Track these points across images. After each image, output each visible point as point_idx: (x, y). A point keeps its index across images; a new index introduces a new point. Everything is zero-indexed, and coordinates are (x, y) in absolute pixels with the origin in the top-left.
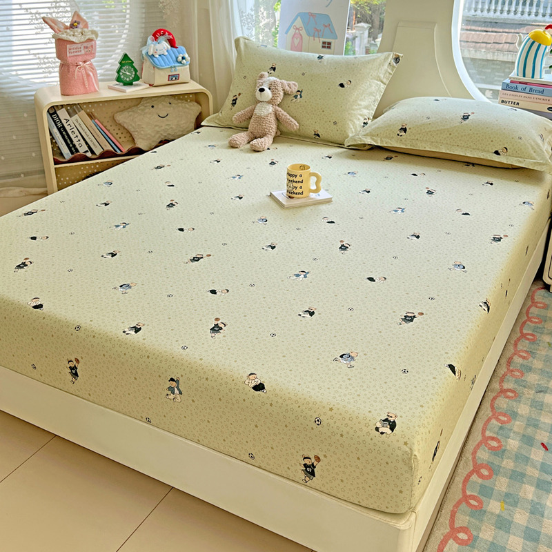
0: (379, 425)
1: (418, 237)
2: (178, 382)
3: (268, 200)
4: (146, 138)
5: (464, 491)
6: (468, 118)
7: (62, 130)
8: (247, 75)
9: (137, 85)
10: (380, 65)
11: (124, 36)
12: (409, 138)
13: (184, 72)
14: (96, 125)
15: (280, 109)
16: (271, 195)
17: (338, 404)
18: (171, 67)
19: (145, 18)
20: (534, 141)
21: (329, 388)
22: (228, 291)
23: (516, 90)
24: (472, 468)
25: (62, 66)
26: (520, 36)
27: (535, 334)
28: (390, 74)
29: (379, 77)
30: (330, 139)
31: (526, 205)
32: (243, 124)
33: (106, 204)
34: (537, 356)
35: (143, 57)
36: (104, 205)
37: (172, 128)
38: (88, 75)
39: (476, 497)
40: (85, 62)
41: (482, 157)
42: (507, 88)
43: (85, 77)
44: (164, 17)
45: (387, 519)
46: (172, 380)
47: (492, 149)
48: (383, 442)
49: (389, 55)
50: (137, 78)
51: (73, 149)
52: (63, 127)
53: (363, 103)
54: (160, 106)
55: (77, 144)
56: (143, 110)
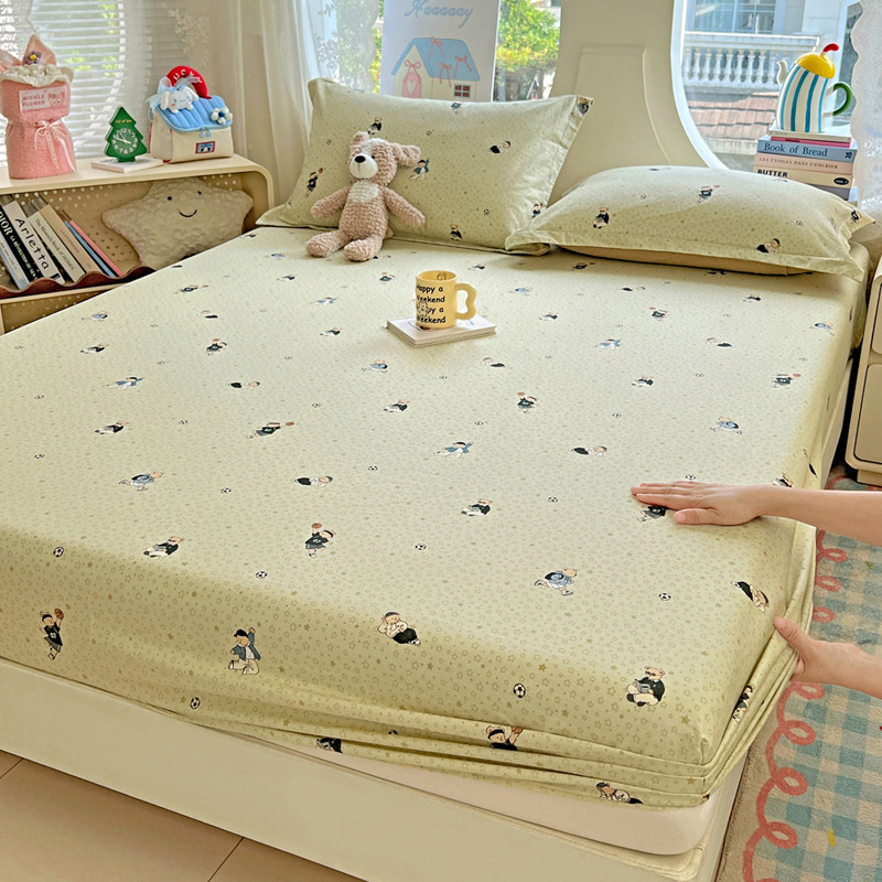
0: (633, 690)
1: (650, 382)
2: (251, 636)
3: (386, 335)
4: (159, 252)
5: (761, 817)
6: (709, 194)
7: (13, 239)
8: (333, 138)
9: (142, 161)
10: (556, 116)
11: (116, 83)
12: (612, 231)
13: (223, 139)
14: (72, 229)
15: (391, 192)
16: (390, 327)
17: (554, 657)
18: (201, 130)
19: (152, 52)
20: (823, 227)
21: (533, 632)
22: (331, 479)
23: (781, 151)
24: (769, 777)
25: (10, 128)
26: (782, 64)
27: (844, 549)
28: (574, 130)
29: (555, 135)
30: (479, 239)
31: (820, 329)
32: (329, 221)
33: (98, 350)
34: (852, 584)
35: (151, 114)
36: (94, 351)
37: (203, 234)
38: (57, 144)
39: (784, 825)
40: (50, 121)
41: (738, 257)
42: (765, 148)
43: (52, 148)
44: (185, 50)
45: (652, 864)
46: (241, 633)
47: (754, 243)
48: (644, 721)
49: (570, 100)
50: (143, 150)
51: (32, 272)
52: (15, 233)
53: (531, 178)
54: (183, 198)
55: (39, 263)
56: (153, 205)
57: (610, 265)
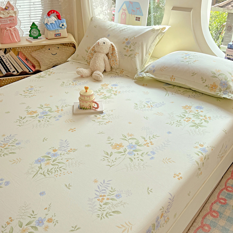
7: (1, 61)
14: (19, 59)
18: (56, 30)
37: (58, 60)
40: (10, 27)
42: (230, 47)
43: (10, 35)
50: (40, 35)
51: (7, 70)
54: (53, 49)
55: (9, 68)
56: (44, 51)
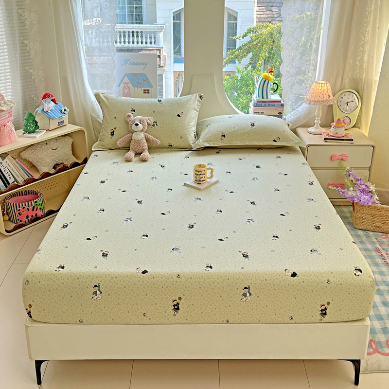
1: (278, 190)
2: (249, 288)
8: (117, 116)
10: (194, 102)
12: (227, 140)
13: (66, 119)
14: (17, 162)
18: (59, 117)
28: (199, 106)
29: (195, 108)
36: (102, 211)
37: (61, 155)
40: (8, 122)
42: (256, 105)
43: (10, 132)
46: (245, 288)
47: (272, 139)
49: (196, 95)
50: (37, 128)
56: (41, 147)
57: (226, 150)
